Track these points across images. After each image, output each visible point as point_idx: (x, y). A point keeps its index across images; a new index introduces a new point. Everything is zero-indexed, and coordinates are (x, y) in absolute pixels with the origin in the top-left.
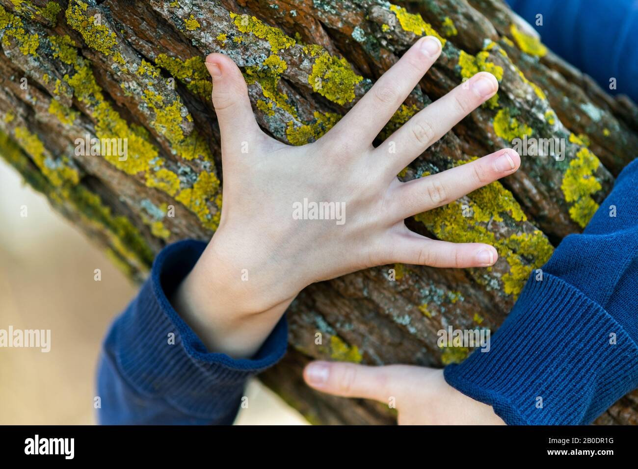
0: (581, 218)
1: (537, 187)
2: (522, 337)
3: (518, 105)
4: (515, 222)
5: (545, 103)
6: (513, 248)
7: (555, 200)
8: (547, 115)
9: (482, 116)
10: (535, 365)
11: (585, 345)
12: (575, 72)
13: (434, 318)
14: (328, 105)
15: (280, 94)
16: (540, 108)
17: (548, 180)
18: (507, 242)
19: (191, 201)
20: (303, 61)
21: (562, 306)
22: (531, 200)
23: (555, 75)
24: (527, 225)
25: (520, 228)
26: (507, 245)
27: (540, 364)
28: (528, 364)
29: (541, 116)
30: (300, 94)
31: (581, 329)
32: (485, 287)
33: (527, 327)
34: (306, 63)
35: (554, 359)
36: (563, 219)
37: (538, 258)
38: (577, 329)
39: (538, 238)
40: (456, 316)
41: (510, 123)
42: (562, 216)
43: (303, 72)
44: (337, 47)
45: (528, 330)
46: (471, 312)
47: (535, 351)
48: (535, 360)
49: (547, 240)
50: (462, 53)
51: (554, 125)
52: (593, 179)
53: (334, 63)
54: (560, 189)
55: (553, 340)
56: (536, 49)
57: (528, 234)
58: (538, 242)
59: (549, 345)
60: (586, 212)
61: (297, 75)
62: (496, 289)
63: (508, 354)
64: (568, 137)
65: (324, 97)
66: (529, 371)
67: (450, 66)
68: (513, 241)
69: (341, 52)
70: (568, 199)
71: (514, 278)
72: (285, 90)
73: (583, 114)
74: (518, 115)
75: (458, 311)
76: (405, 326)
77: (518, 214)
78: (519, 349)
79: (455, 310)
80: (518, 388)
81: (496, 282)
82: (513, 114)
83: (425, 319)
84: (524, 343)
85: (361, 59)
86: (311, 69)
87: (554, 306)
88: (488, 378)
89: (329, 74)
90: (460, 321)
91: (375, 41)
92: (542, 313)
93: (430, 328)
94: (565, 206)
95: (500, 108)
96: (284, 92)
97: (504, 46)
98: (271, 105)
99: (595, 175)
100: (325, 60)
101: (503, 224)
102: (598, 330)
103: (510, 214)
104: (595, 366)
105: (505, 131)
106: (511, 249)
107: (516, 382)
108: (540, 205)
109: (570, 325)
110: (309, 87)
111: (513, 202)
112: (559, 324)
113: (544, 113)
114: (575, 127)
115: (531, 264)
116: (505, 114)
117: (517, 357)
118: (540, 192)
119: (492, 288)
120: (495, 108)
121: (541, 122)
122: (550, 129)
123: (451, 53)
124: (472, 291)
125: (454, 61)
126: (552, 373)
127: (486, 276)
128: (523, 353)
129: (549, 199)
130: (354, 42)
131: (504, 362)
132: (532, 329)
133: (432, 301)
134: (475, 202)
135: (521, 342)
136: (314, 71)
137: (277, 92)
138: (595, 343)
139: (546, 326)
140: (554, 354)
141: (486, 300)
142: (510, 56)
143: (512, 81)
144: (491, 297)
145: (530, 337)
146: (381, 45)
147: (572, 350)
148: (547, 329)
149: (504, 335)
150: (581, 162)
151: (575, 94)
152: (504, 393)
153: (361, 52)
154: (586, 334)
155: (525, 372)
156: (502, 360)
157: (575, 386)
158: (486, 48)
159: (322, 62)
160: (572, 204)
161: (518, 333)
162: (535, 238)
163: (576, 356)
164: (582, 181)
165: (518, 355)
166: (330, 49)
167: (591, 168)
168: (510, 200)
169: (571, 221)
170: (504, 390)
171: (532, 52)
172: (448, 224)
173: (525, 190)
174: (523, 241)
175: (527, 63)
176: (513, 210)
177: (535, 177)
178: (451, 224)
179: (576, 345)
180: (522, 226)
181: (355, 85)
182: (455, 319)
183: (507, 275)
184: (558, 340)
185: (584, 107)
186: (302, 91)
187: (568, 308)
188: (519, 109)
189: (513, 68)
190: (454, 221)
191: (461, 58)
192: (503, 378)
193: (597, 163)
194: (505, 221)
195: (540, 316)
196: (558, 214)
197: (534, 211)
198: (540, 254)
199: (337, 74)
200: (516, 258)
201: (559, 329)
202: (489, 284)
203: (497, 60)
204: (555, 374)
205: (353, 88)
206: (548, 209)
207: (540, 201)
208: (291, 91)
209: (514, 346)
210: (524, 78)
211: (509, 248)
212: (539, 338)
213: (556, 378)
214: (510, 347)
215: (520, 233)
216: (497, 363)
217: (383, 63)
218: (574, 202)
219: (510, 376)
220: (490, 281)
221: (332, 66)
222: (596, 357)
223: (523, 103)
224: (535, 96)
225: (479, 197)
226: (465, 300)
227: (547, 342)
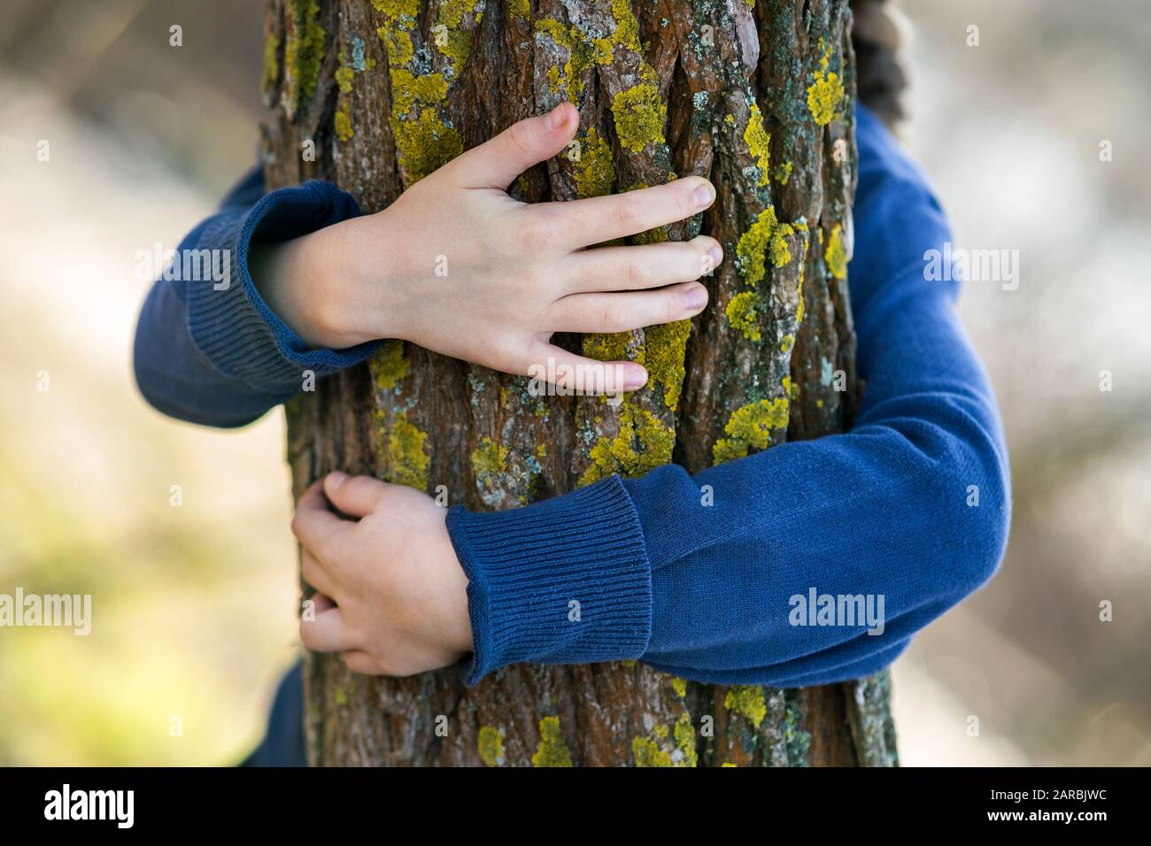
0: (721, 456)
1: (711, 391)
2: (552, 535)
3: (771, 303)
4: (663, 403)
5: (796, 326)
6: (637, 423)
7: (715, 417)
8: (787, 339)
9: (730, 280)
10: (542, 572)
11: (604, 593)
12: (850, 321)
13: (505, 411)
14: (610, 132)
15: (580, 80)
16: (787, 326)
17: (727, 394)
18: (637, 412)
19: (402, 87)
20: (630, 74)
21: (615, 537)
22: (695, 397)
23: (830, 308)
24: (670, 415)
25: (661, 412)
26: (634, 414)
27: (548, 576)
28: (536, 566)
29: (780, 334)
30: (596, 98)
31: (614, 575)
32: (577, 430)
33: (565, 530)
34: (630, 78)
35: (565, 582)
36: (704, 441)
37: (648, 454)
38: (611, 572)
39: (667, 437)
40: (525, 430)
41: (749, 311)
42: (707, 437)
43: (619, 83)
44: (671, 89)
45: (564, 533)
46: (542, 439)
47: (555, 559)
48: (546, 568)
49: (672, 446)
50: (772, 208)
51: (783, 353)
52: (766, 433)
53: (653, 102)
54: (730, 413)
55: (579, 563)
56: (838, 267)
57: (662, 424)
58: (663, 441)
59: (573, 564)
60: (732, 456)
61: (611, 79)
62: (585, 442)
63: (527, 539)
64: (785, 376)
65: (614, 123)
66: (532, 574)
67: (748, 209)
68: (644, 417)
69: (670, 98)
70: (727, 429)
71: (610, 450)
72: (588, 81)
73: (818, 367)
74: (762, 312)
75: (532, 426)
76: (472, 391)
77: (671, 399)
78: (541, 544)
79: (530, 423)
80: (508, 582)
81: (591, 437)
82: (758, 306)
83: (496, 403)
84: (550, 543)
85: (680, 122)
86: (628, 88)
87: (607, 531)
88: (488, 546)
89: (639, 108)
90: (524, 436)
91: (708, 121)
92: (591, 527)
93: (493, 415)
94: (718, 432)
95: (754, 291)
96: (584, 82)
97: (813, 237)
98: (561, 81)
99: (772, 432)
100: (649, 94)
101: (650, 394)
102: (628, 589)
103: (665, 391)
104: (596, 617)
105: (736, 314)
106: (634, 423)
107: (510, 574)
108: (698, 409)
109: (607, 563)
110: (611, 101)
111: (678, 384)
112: (598, 552)
113: (786, 334)
114: (799, 371)
115: (638, 453)
116: (752, 299)
117: (532, 549)
118: (710, 398)
119: (582, 438)
120: (750, 285)
121: (775, 339)
122: (776, 353)
123: (762, 199)
124: (562, 421)
125: (757, 208)
126: (551, 593)
127: (588, 422)
128: (541, 551)
129: (711, 411)
130: (690, 101)
131: (515, 544)
132: (569, 536)
133: (519, 395)
134: (646, 349)
135: (548, 540)
136: (630, 91)
137: (578, 75)
138: (615, 597)
139: (584, 544)
140: (569, 577)
141: (565, 442)
142: (810, 253)
143: (787, 277)
144: (573, 443)
145: (560, 541)
146: (710, 130)
147: (589, 587)
148: (583, 547)
149: (537, 519)
150: (772, 409)
151: (829, 342)
152: (491, 576)
153: (686, 116)
154: (614, 583)
155: (527, 571)
156: (515, 541)
157: (561, 620)
158: (796, 223)
159: (645, 92)
160: (726, 437)
161: (552, 528)
162: (665, 434)
163: (587, 595)
164: (756, 426)
165: (534, 549)
166: (663, 86)
167: (775, 424)
168: (678, 380)
169: (710, 450)
170: (492, 573)
171: (831, 267)
172: (604, 345)
173: (699, 383)
174: (652, 425)
175: (817, 271)
176: (671, 390)
177: (720, 381)
178: (606, 347)
179: (597, 586)
180: (664, 413)
181: (651, 141)
182: (522, 430)
183: (607, 440)
184: (584, 566)
185: (824, 361)
186: (600, 96)
187: (618, 544)
188: (769, 308)
189: (801, 267)
190: (612, 347)
191: (766, 212)
192: (502, 558)
193: (784, 423)
194: (655, 393)
195: (586, 529)
196: (705, 433)
197: (688, 409)
198: (654, 452)
199: (646, 116)
200: (630, 434)
201: (594, 557)
202: (583, 432)
203: (794, 247)
204: (553, 596)
205: (648, 142)
206: (701, 420)
207: (702, 406)
208: (591, 87)
209: (538, 537)
210: (800, 286)
211: (633, 419)
212: (568, 550)
213: (551, 601)
214: (532, 535)
215: (656, 416)
216: (508, 539)
217: (695, 147)
218: (730, 436)
219: (509, 563)
220: (587, 431)
221: (649, 104)
222: (605, 610)
223: (777, 306)
224: (794, 310)
225: (654, 349)
226: (547, 422)
227: (573, 560)
